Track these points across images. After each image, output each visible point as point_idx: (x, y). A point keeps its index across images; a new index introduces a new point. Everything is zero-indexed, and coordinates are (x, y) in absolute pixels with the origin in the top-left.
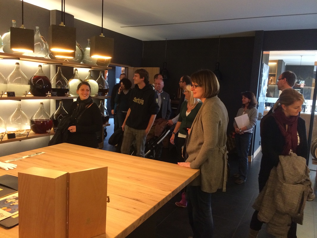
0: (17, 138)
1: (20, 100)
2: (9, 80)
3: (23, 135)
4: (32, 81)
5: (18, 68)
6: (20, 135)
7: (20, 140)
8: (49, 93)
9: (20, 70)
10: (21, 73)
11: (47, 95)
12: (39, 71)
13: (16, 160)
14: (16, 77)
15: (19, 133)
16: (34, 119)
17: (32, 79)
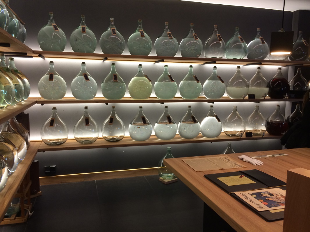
0: (253, 137)
1: (259, 102)
2: (250, 84)
3: (259, 135)
4: (271, 84)
5: (259, 72)
6: (256, 135)
7: (256, 139)
8: (286, 95)
9: (261, 74)
10: (261, 77)
11: (285, 97)
12: (278, 74)
13: (260, 157)
14: (257, 81)
15: (255, 132)
16: (270, 120)
17: (271, 82)
